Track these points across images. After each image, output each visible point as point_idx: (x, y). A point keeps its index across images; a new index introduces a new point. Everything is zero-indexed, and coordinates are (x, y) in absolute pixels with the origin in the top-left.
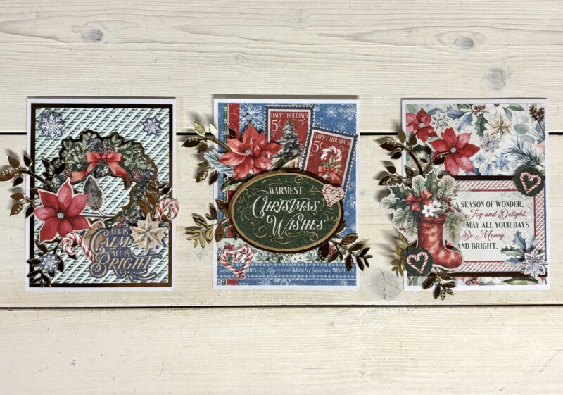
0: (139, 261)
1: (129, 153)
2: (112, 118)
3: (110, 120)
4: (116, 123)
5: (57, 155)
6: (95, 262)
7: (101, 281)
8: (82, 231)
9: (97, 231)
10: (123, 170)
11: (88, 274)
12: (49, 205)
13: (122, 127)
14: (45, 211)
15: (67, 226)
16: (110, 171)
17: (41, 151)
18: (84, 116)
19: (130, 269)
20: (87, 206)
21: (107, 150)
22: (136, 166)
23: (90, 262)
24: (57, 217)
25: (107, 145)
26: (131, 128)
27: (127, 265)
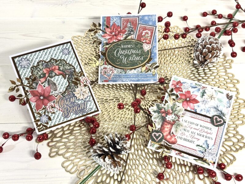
0: (82, 106)
1: (61, 64)
2: (48, 53)
3: (47, 54)
4: (51, 55)
5: (31, 74)
6: (64, 112)
7: (69, 119)
8: (53, 101)
9: (60, 99)
10: (61, 72)
11: (63, 118)
12: (35, 95)
13: (54, 56)
14: (34, 98)
15: (46, 101)
16: (56, 74)
17: (23, 75)
18: (36, 56)
19: (80, 110)
20: (52, 91)
21: (51, 66)
22: (65, 69)
23: (62, 113)
24: (40, 99)
25: (50, 64)
26: (57, 55)
27: (78, 109)
